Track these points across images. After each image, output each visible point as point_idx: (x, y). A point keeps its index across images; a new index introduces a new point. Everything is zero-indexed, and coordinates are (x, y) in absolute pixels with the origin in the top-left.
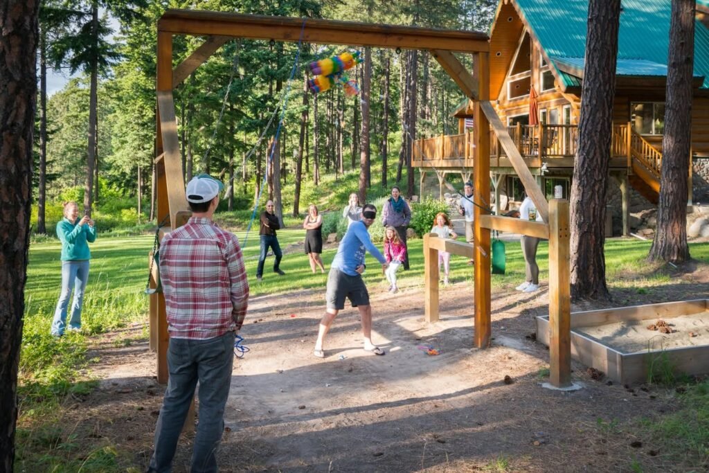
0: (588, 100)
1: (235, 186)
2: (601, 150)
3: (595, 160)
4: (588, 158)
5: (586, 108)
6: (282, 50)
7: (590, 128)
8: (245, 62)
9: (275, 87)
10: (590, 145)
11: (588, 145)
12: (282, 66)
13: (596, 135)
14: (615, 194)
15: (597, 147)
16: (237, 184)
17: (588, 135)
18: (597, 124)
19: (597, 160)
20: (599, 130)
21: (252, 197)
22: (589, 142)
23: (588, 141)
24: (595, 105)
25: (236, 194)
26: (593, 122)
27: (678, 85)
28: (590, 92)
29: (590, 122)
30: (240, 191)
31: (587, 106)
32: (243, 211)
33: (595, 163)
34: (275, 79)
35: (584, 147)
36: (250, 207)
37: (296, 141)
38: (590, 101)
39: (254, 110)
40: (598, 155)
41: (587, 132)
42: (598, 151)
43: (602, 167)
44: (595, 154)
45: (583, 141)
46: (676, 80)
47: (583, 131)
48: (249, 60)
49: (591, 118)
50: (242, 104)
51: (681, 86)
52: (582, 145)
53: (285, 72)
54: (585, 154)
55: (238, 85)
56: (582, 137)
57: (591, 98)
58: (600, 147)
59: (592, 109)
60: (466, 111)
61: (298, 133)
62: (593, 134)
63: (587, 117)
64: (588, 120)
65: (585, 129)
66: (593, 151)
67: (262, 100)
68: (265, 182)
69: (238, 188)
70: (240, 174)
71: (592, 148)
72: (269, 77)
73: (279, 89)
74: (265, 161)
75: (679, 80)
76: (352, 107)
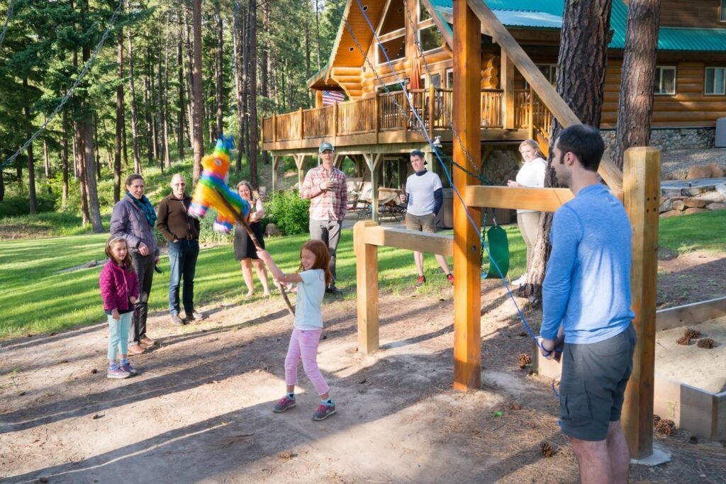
0: (576, 20)
1: (37, 185)
2: (594, 95)
3: (585, 108)
4: (576, 105)
5: (572, 32)
6: (87, 9)
7: (579, 61)
8: (39, 24)
9: (80, 54)
10: (579, 87)
11: (576, 87)
12: (88, 28)
13: (587, 71)
14: (508, 174)
15: (589, 88)
16: (39, 182)
17: (575, 72)
18: (590, 56)
19: (588, 107)
20: (591, 65)
21: (58, 196)
22: (578, 82)
23: (576, 80)
24: (587, 28)
25: (38, 194)
26: (583, 52)
27: (644, 19)
28: (579, 8)
29: (579, 52)
30: (43, 190)
31: (575, 28)
32: (49, 214)
33: (585, 112)
34: (80, 45)
35: (569, 90)
36: (58, 207)
37: (111, 128)
38: (579, 22)
39: (56, 87)
40: (589, 101)
41: (574, 67)
42: (590, 95)
43: (593, 118)
44: (585, 100)
45: (567, 81)
46: (641, 12)
47: (568, 67)
48: (43, 20)
49: (581, 46)
50: (38, 77)
51: (647, 19)
52: (567, 87)
53: (92, 36)
54: (571, 100)
55: (31, 53)
56: (566, 76)
57: (580, 17)
58: (592, 89)
59: (582, 33)
60: (326, 81)
61: (112, 118)
62: (584, 70)
63: (575, 46)
64: (576, 50)
65: (572, 64)
66: (583, 95)
67: (67, 71)
68: (74, 179)
69: (41, 186)
70: (42, 170)
71: (582, 92)
72: (71, 43)
73: (85, 58)
74: (72, 153)
75: (644, 12)
76: (176, 85)
